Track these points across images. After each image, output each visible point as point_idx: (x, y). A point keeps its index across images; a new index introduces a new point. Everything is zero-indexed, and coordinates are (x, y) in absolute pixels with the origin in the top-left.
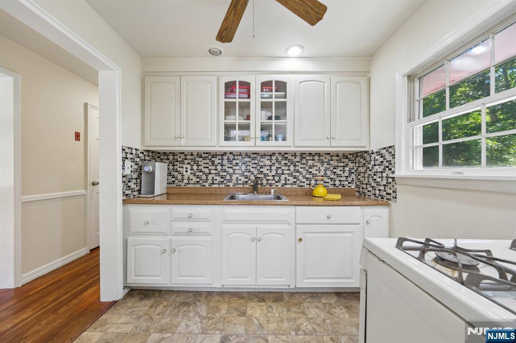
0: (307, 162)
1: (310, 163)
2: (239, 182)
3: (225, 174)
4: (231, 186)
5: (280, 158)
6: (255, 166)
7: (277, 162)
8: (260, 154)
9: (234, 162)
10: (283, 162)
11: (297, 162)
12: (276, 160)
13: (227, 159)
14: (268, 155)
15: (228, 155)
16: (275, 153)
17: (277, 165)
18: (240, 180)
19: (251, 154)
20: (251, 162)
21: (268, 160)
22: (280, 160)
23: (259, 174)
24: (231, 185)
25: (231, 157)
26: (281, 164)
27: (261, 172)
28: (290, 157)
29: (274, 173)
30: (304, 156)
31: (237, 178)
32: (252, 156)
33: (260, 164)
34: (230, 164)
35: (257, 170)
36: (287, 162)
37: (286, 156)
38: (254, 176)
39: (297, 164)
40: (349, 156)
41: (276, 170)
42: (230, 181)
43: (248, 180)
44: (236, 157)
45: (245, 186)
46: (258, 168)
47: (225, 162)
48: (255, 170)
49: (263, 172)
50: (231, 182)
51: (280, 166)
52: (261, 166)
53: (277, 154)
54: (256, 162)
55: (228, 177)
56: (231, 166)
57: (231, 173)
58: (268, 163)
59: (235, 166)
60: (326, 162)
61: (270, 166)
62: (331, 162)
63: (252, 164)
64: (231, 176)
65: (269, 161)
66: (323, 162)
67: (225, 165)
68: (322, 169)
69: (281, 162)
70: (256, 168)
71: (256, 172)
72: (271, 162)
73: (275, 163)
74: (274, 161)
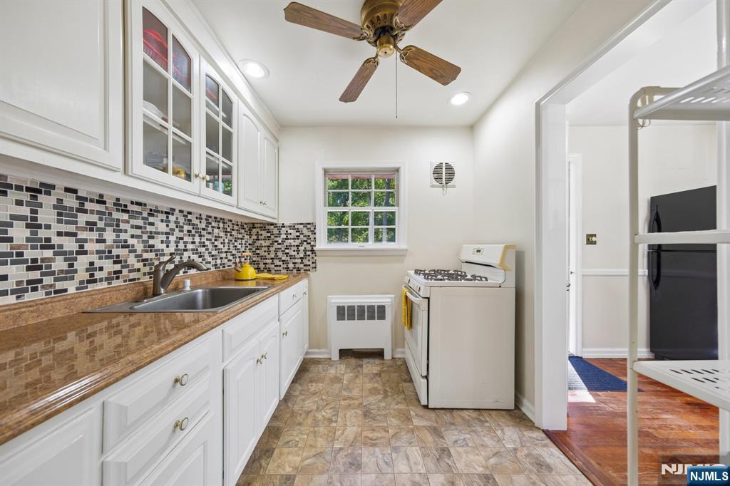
0: (213, 230)
1: (216, 231)
2: (98, 275)
3: (48, 253)
4: (72, 290)
5: (182, 220)
6: (138, 232)
7: (177, 227)
8: (148, 207)
9: (82, 219)
10: (186, 228)
11: (204, 229)
12: (176, 222)
13: (55, 207)
14: (162, 212)
15: (58, 193)
16: (174, 210)
17: (177, 233)
18: (101, 269)
19: (129, 204)
20: (128, 222)
21: (162, 221)
22: (181, 224)
23: (147, 251)
24: (71, 287)
25: (70, 201)
26: (182, 231)
27: (150, 246)
28: (195, 221)
29: (172, 249)
30: (210, 220)
31: (92, 264)
32: (131, 207)
33: (149, 228)
34: (68, 222)
35: (143, 242)
36: (190, 228)
37: (190, 217)
38: (136, 256)
39: (204, 233)
40: (245, 227)
41: (176, 242)
42: (70, 273)
43: (122, 267)
44: (88, 205)
45: (115, 283)
46: (145, 237)
47: (47, 215)
48: (138, 242)
49: (153, 246)
50: (72, 278)
51: (181, 235)
52: (151, 232)
53: (177, 211)
54: (140, 223)
55: (59, 264)
56: (71, 228)
57: (71, 253)
58: (162, 227)
59: (84, 229)
60: (229, 232)
61: (166, 233)
62: (233, 233)
63: (132, 227)
64: (71, 261)
65: (165, 224)
66: (226, 232)
67: (48, 227)
68: (226, 241)
69: (182, 227)
70: (141, 237)
71: (139, 248)
72: (167, 226)
73: (174, 230)
74: (172, 225)
